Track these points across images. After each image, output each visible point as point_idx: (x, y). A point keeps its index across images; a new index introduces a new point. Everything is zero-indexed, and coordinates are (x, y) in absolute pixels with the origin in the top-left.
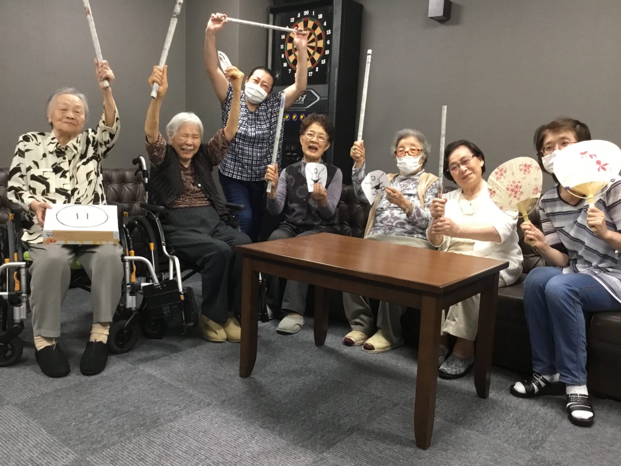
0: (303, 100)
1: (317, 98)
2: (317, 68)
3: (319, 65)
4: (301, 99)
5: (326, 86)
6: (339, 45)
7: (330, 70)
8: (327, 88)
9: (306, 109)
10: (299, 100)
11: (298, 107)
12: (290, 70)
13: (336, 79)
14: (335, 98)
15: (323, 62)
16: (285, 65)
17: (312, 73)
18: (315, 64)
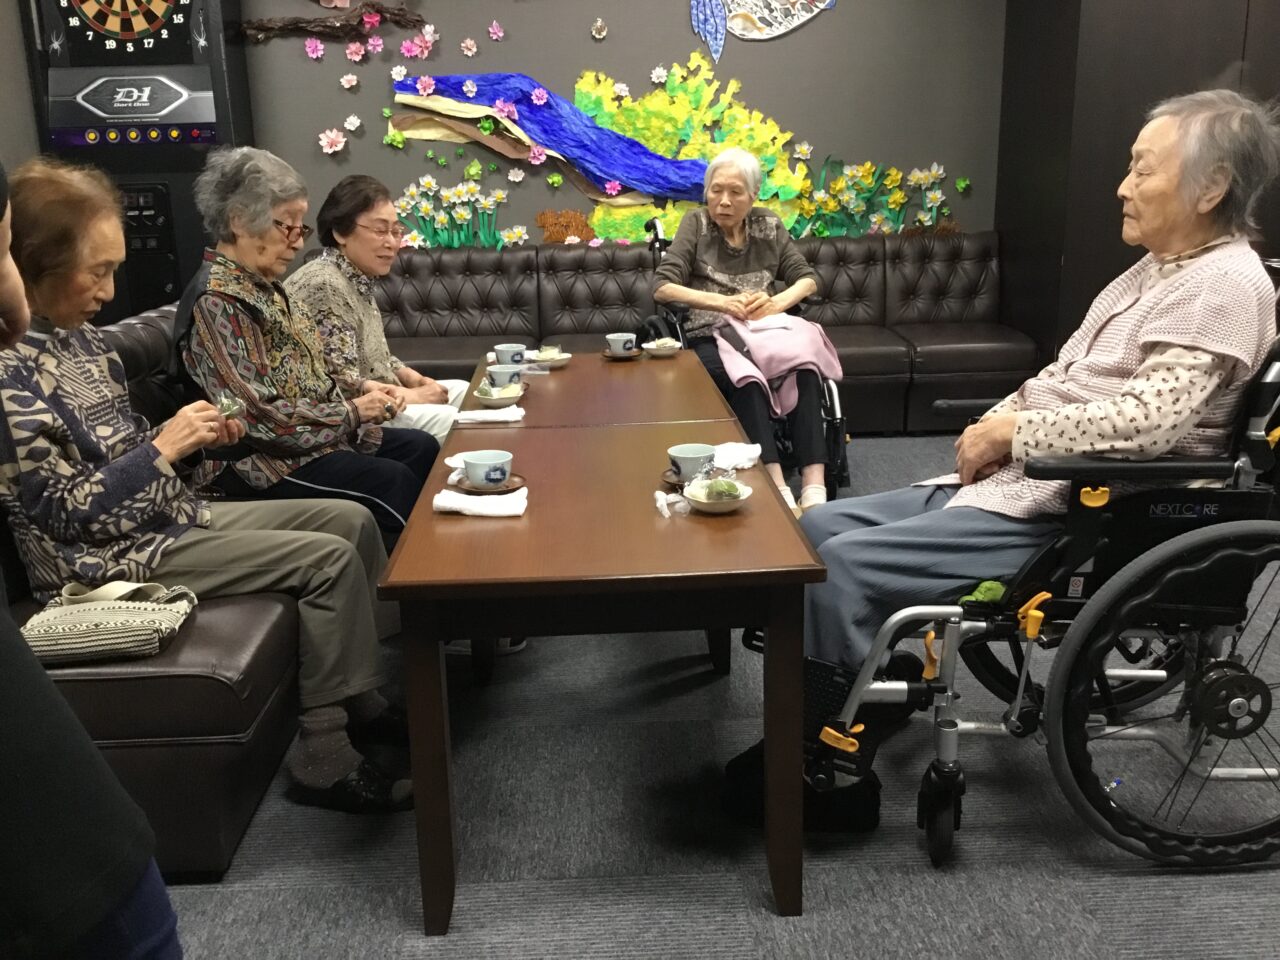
0: (145, 98)
1: (181, 95)
2: (165, 34)
3: (169, 23)
4: (139, 97)
5: (203, 69)
8: (208, 74)
9: (161, 117)
10: (135, 97)
11: (135, 113)
12: (90, 33)
13: (223, 56)
14: (228, 93)
15: (179, 19)
16: (74, 22)
17: (152, 41)
18: (157, 24)
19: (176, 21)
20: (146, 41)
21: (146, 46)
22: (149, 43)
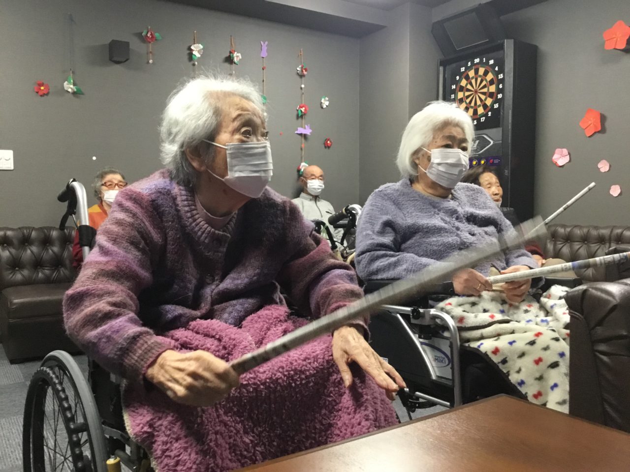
1: (490, 142)
2: (490, 114)
3: (492, 109)
5: (500, 129)
6: (512, 87)
7: (503, 113)
8: (501, 131)
9: (478, 154)
13: (510, 121)
14: (510, 140)
17: (484, 118)
18: (488, 109)
19: (495, 107)
20: (482, 119)
21: (482, 121)
22: (483, 119)
